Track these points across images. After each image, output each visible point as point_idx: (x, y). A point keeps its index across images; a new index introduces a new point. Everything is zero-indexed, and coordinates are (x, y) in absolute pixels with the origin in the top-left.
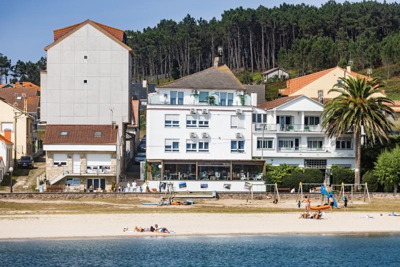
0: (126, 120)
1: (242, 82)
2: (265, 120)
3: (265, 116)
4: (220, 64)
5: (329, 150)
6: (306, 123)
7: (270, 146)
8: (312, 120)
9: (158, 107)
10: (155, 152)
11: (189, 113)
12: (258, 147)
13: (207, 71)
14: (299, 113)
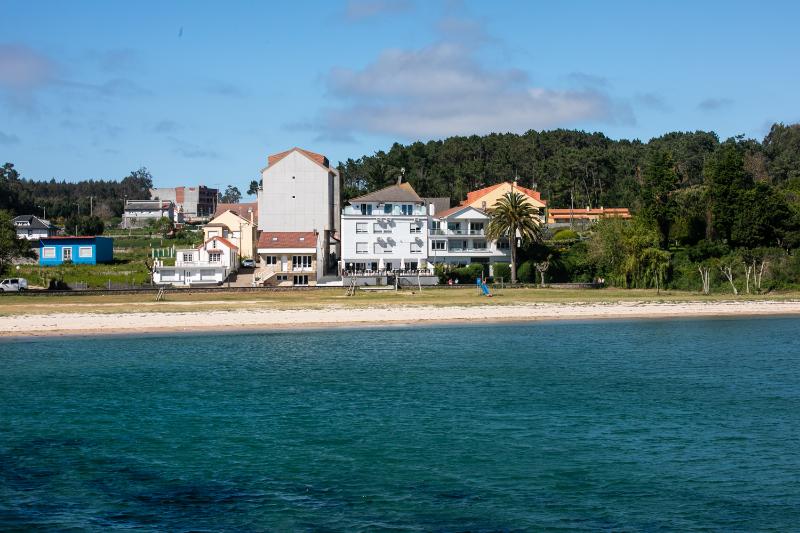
0: (327, 228)
1: (420, 196)
2: (439, 226)
3: (439, 223)
4: (403, 181)
5: (492, 250)
6: (472, 228)
7: (443, 247)
8: (477, 225)
9: (351, 218)
10: (348, 254)
11: (376, 221)
12: (433, 247)
13: (393, 188)
14: (466, 220)
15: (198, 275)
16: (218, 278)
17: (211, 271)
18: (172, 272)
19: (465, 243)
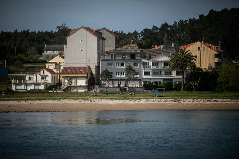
2: (149, 64)
6: (164, 65)
7: (149, 74)
8: (167, 64)
12: (145, 74)
14: (162, 61)
15: (33, 86)
16: (42, 87)
17: (39, 84)
18: (21, 85)
19: (161, 72)
